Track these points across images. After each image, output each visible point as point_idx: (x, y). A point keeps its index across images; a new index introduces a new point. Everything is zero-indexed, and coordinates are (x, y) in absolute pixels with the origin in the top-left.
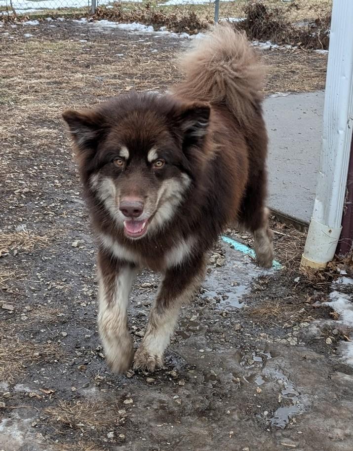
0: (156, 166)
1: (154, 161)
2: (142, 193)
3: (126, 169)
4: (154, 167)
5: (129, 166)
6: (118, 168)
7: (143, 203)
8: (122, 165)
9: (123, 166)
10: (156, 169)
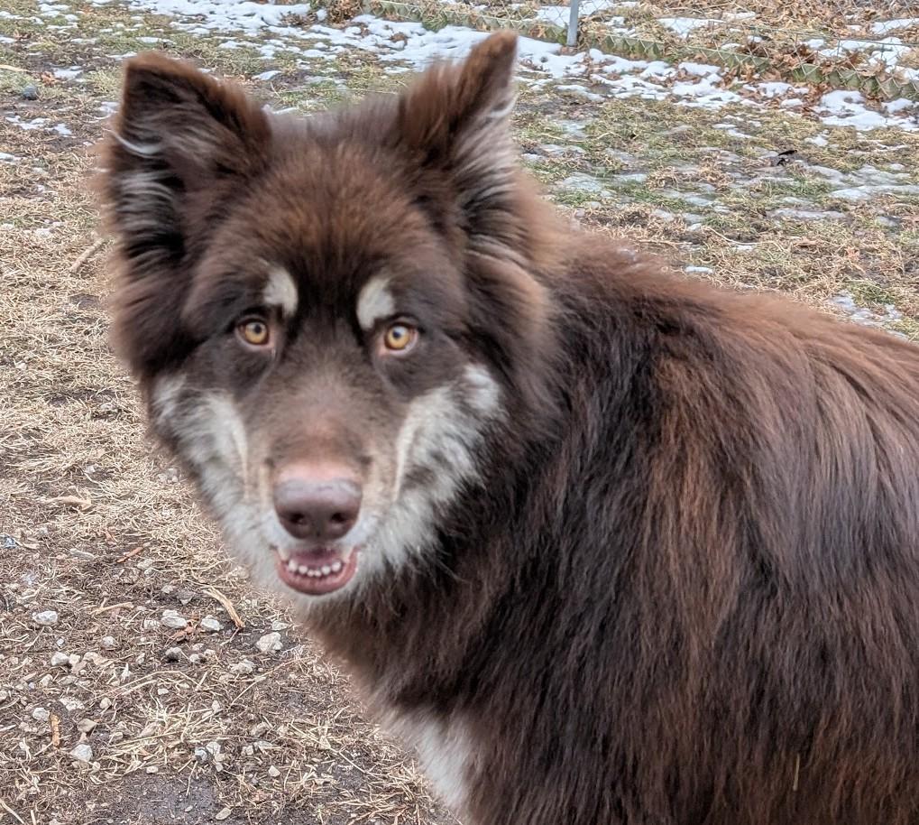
0: (389, 346)
1: (380, 323)
2: (351, 449)
3: (284, 356)
4: (383, 350)
5: (294, 347)
6: (252, 355)
7: (358, 486)
8: (265, 341)
9: (271, 345)
10: (388, 357)
